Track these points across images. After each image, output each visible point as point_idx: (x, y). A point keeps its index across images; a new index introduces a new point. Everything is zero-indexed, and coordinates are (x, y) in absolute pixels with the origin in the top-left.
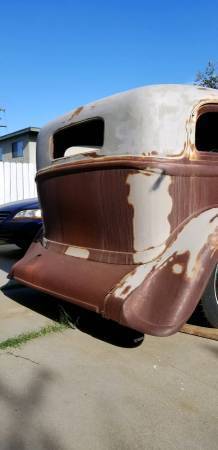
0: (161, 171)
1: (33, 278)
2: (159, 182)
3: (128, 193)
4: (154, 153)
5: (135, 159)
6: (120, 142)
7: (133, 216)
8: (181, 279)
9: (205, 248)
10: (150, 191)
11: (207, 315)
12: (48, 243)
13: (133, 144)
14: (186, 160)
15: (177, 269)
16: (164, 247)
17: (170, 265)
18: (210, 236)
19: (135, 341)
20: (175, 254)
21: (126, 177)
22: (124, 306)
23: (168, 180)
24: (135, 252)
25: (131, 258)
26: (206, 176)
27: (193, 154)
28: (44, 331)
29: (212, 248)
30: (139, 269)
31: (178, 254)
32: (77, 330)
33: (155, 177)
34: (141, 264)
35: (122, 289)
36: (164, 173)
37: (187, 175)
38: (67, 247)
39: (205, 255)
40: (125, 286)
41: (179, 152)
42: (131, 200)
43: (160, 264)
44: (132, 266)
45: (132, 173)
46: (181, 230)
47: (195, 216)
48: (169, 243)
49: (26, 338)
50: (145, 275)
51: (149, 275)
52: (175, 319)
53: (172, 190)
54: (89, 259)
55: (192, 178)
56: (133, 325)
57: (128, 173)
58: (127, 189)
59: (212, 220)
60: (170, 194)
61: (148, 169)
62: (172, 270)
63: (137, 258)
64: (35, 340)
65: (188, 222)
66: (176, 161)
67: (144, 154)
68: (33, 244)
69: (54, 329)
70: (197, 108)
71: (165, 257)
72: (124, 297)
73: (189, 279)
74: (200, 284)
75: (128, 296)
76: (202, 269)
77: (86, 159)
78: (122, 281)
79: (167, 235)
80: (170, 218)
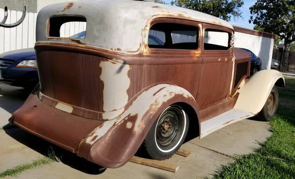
0: (123, 62)
1: (29, 125)
2: (121, 68)
3: (100, 73)
4: (118, 49)
5: (106, 51)
6: (96, 38)
7: (103, 89)
8: (130, 132)
9: (147, 112)
10: (115, 74)
11: (149, 152)
12: (43, 97)
13: (105, 41)
14: (141, 55)
15: (129, 125)
16: (123, 109)
17: (125, 122)
18: (152, 105)
19: (100, 170)
20: (129, 115)
21: (99, 62)
22: (91, 149)
23: (127, 68)
24: (104, 112)
25: (101, 116)
26: (154, 64)
27: (146, 51)
28: (35, 164)
29: (152, 113)
30: (105, 124)
31: (131, 115)
32: (61, 162)
33: (119, 65)
34: (107, 120)
35: (92, 138)
36: (125, 63)
37: (141, 64)
38: (57, 103)
39: (147, 117)
40: (94, 135)
41: (136, 50)
42: (102, 78)
43: (119, 121)
44: (101, 121)
45: (104, 60)
46: (135, 98)
47: (146, 90)
48: (127, 107)
49: (21, 169)
50: (109, 128)
51: (111, 128)
52: (124, 157)
53: (130, 74)
54: (72, 114)
55: (144, 66)
56: (96, 161)
57: (101, 60)
58: (100, 70)
59: (154, 94)
60: (129, 77)
61: (114, 59)
62: (126, 125)
63: (105, 116)
64: (28, 171)
65: (141, 93)
66: (134, 56)
67: (112, 49)
68: (31, 95)
69: (44, 162)
70: (151, 20)
71: (123, 117)
72: (92, 143)
73: (135, 132)
74: (142, 135)
75: (95, 142)
76: (144, 126)
77: (73, 43)
78: (93, 132)
79: (126, 102)
80: (128, 92)
